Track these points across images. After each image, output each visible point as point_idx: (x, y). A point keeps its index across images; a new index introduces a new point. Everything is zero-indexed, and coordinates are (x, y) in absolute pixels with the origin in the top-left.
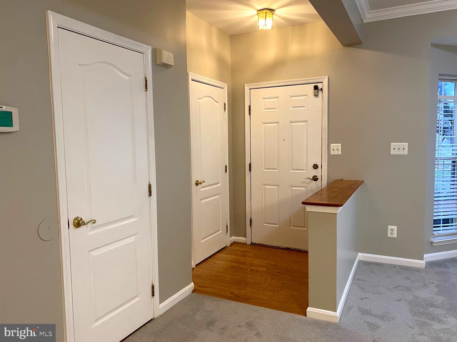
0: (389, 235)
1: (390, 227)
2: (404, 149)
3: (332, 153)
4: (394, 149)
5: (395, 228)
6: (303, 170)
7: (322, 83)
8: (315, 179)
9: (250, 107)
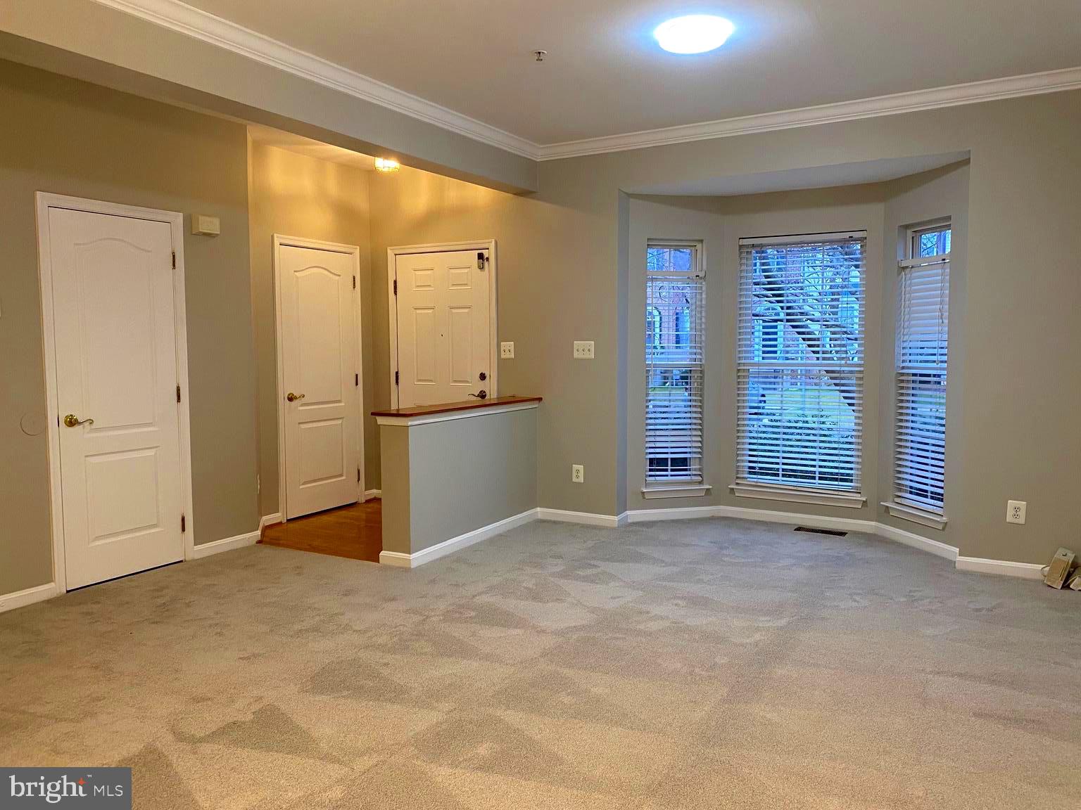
0: (575, 480)
1: (575, 467)
2: (589, 350)
3: (503, 356)
4: (578, 350)
5: (581, 467)
6: (467, 382)
7: (488, 249)
8: (482, 395)
9: (395, 282)
